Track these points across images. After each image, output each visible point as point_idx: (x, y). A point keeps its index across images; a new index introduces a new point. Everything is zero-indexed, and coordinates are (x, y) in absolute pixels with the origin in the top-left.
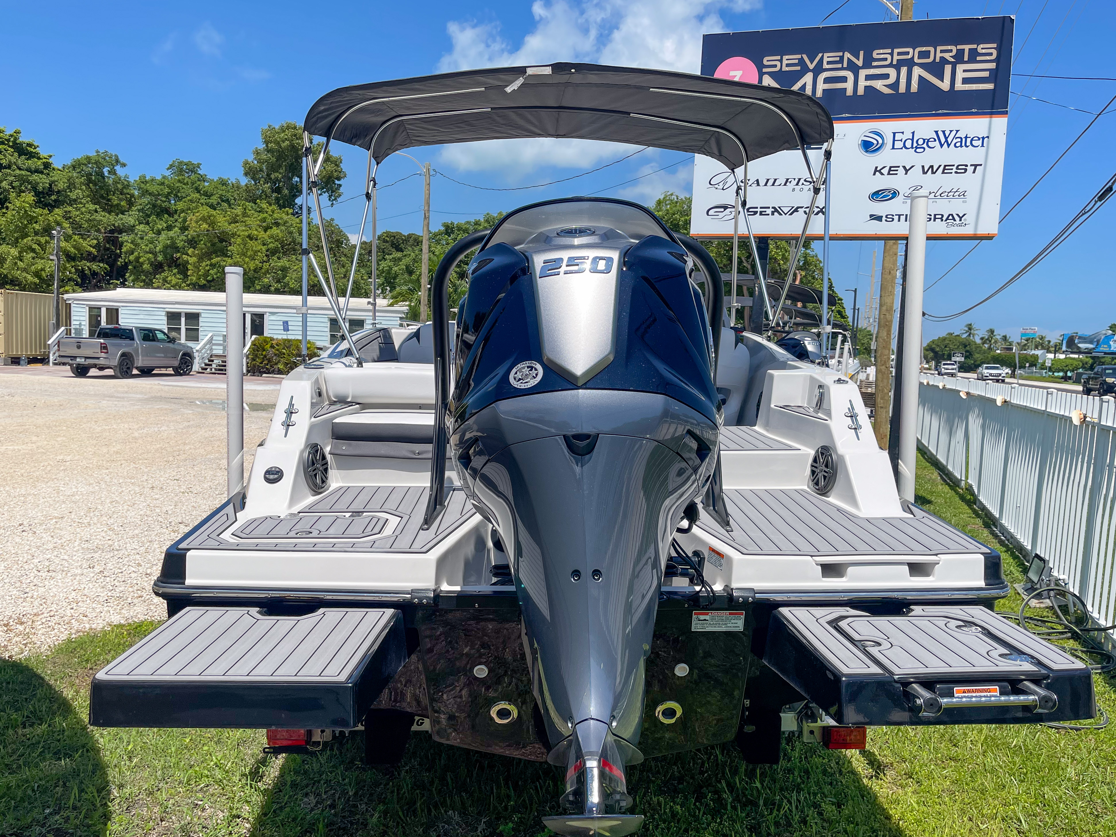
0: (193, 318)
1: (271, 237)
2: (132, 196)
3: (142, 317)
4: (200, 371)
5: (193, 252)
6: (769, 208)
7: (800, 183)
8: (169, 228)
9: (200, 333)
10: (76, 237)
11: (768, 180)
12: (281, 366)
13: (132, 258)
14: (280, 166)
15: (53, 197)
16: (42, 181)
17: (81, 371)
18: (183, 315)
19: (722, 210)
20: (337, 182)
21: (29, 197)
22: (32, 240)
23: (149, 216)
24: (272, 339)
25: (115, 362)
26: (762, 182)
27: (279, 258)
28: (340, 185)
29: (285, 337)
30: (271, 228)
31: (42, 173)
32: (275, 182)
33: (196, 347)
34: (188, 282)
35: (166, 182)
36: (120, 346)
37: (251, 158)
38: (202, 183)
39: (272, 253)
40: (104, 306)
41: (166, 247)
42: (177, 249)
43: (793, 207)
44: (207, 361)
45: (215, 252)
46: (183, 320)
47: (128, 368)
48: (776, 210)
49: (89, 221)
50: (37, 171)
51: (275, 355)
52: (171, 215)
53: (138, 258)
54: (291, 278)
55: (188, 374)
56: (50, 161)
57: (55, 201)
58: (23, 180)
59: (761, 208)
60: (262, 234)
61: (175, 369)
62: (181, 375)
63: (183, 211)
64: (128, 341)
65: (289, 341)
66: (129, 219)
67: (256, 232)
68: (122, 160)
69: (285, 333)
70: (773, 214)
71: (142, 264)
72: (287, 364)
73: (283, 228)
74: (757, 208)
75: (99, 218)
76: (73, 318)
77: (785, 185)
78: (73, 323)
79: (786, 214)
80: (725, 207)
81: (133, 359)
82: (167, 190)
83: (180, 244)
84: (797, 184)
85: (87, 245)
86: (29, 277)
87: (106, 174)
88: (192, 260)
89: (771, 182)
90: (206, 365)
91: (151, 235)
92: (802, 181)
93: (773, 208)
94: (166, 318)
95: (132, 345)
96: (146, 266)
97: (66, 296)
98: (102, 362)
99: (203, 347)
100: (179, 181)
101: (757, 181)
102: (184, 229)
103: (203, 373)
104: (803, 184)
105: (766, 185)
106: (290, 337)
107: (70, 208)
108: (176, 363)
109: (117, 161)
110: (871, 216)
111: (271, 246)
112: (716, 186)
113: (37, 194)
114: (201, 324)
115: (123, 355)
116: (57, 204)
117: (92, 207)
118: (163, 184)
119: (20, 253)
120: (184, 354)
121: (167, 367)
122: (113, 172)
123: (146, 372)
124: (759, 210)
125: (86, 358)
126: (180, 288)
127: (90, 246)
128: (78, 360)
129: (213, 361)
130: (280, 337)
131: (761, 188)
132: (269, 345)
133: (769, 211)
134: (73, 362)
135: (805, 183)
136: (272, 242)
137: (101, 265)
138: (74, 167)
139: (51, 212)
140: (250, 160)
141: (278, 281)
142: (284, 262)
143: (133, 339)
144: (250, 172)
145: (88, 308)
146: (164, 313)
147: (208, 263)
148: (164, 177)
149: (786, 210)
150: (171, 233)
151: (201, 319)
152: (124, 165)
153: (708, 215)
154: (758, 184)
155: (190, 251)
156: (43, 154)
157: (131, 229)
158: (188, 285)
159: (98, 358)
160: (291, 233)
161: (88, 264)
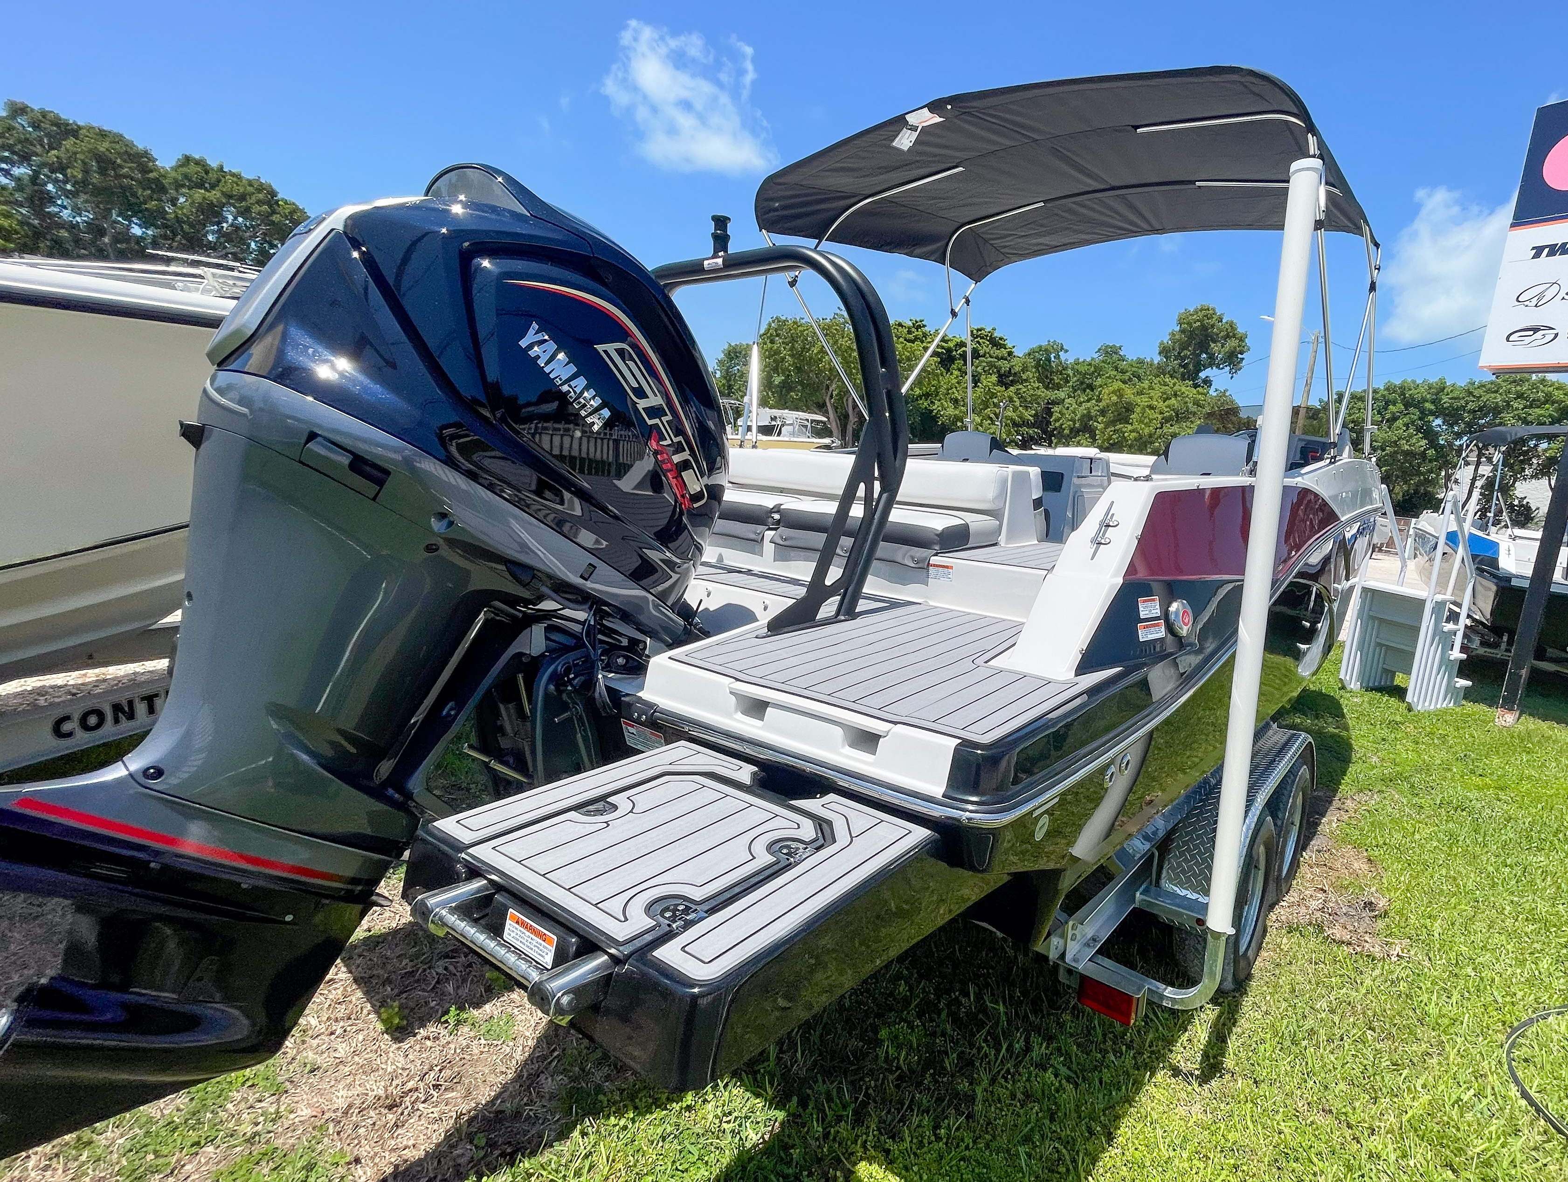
2: (1068, 375)
8: (1088, 401)
10: (1021, 408)
13: (1057, 425)
15: (1011, 378)
16: (1005, 366)
20: (1240, 356)
21: (994, 378)
23: (1075, 391)
28: (1243, 359)
31: (1006, 359)
35: (1093, 363)
37: (1166, 339)
38: (1121, 362)
39: (1167, 420)
41: (1083, 416)
42: (1090, 418)
45: (1120, 420)
49: (1033, 396)
50: (1002, 358)
52: (1092, 390)
56: (1013, 350)
57: (1012, 381)
58: (991, 365)
60: (1160, 405)
63: (1101, 386)
66: (1061, 394)
67: (1156, 403)
68: (1065, 347)
75: (1039, 393)
82: (1092, 369)
83: (1093, 413)
85: (1028, 415)
87: (1053, 359)
91: (1075, 406)
96: (1067, 432)
100: (1103, 361)
102: (1099, 400)
107: (1021, 386)
109: (1062, 349)
113: (1000, 376)
116: (1013, 383)
117: (1037, 385)
118: (1090, 364)
122: (1057, 357)
127: (1030, 415)
138: (1029, 354)
139: (1007, 388)
140: (1165, 342)
144: (1165, 351)
147: (1113, 429)
148: (1093, 359)
150: (1089, 405)
152: (1066, 351)
156: (1009, 345)
157: (1060, 402)
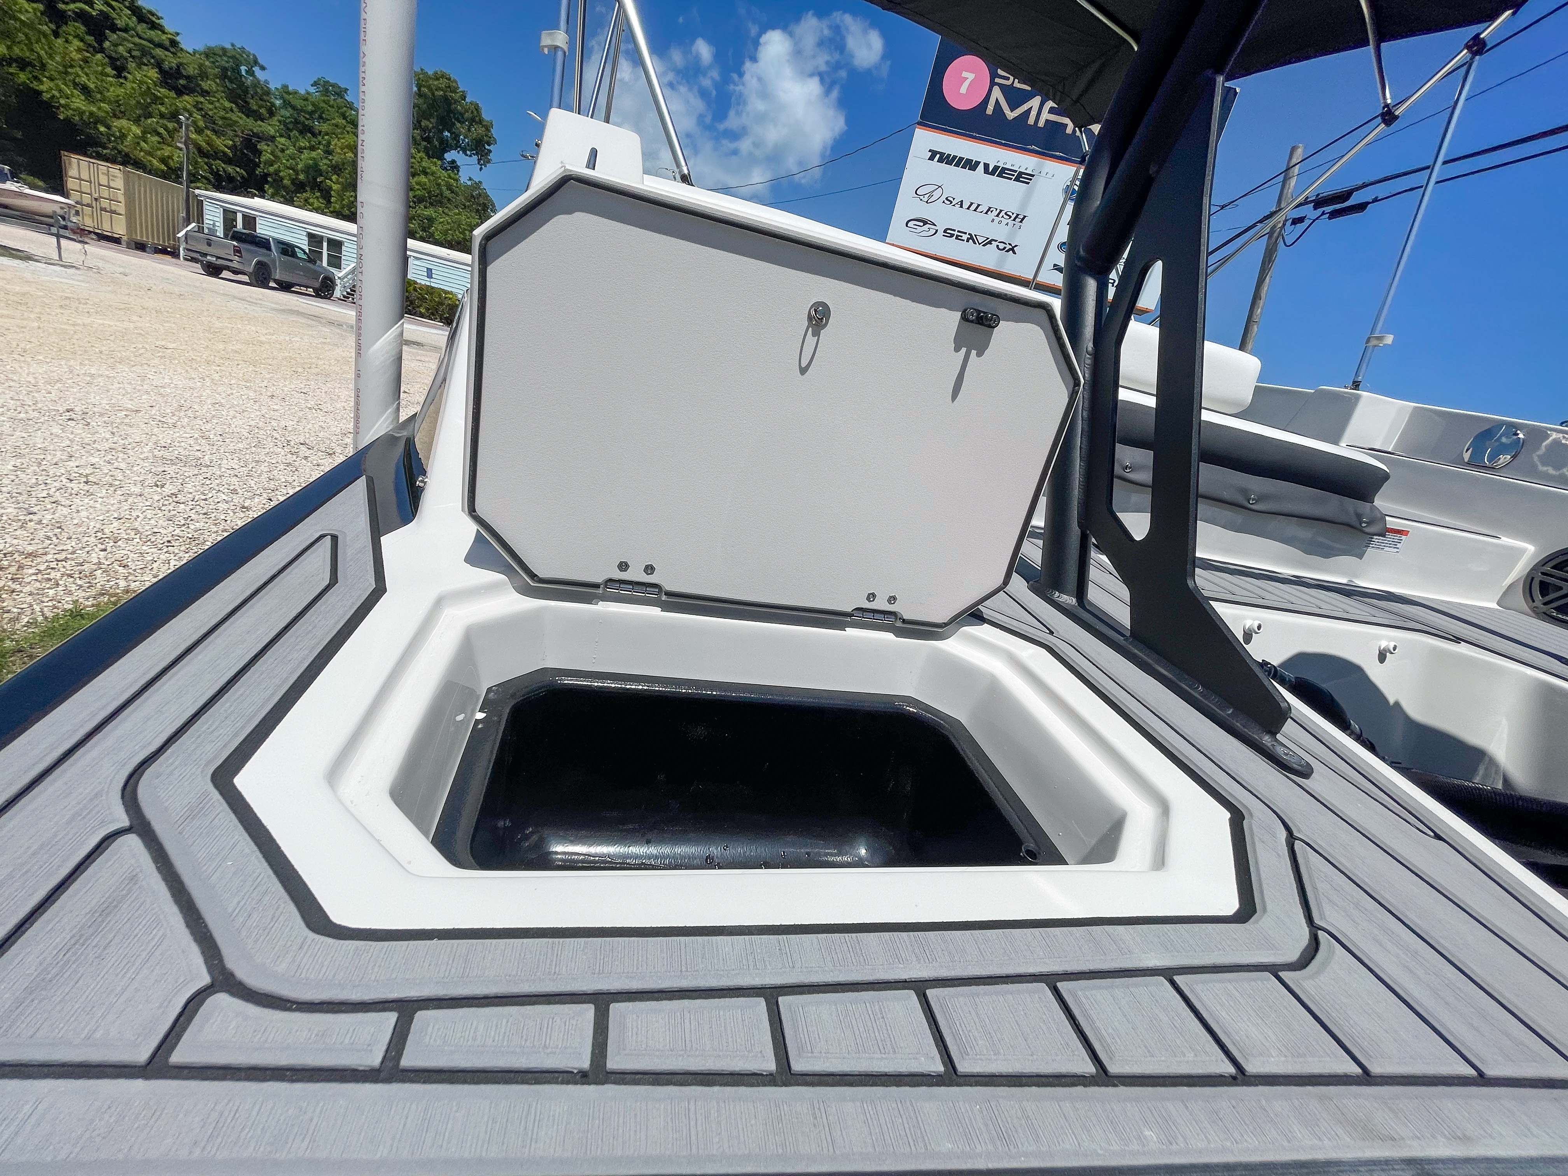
0: (336, 245)
1: (418, 183)
2: (273, 105)
3: (281, 232)
4: (342, 298)
5: (338, 180)
6: (966, 233)
7: (1000, 215)
8: (312, 148)
9: (343, 262)
10: (209, 132)
11: (972, 204)
12: (423, 310)
13: (271, 169)
14: (431, 115)
16: (170, 61)
17: (213, 270)
18: (325, 239)
19: (922, 224)
20: (487, 147)
21: (153, 73)
22: (158, 122)
23: (291, 131)
24: (415, 283)
25: (250, 269)
26: (965, 205)
27: (425, 207)
28: (490, 151)
29: (428, 284)
30: (419, 175)
31: (167, 49)
32: (424, 130)
33: (338, 274)
34: (331, 209)
35: (310, 99)
36: (256, 254)
38: (349, 110)
40: (241, 211)
41: (308, 167)
42: (320, 173)
43: (988, 238)
44: (349, 290)
46: (325, 244)
47: (265, 279)
48: (971, 238)
49: (223, 118)
50: (160, 45)
51: (418, 298)
52: (314, 135)
53: (277, 172)
54: (437, 230)
55: (329, 299)
56: (178, 39)
57: (185, 87)
58: (144, 52)
59: (958, 231)
61: (315, 290)
62: (322, 298)
63: (327, 134)
64: (264, 251)
65: (433, 288)
66: (270, 128)
68: (260, 61)
69: (429, 280)
70: (968, 241)
71: (282, 179)
72: (429, 309)
73: (432, 178)
74: (954, 230)
75: (234, 118)
76: (206, 217)
77: (986, 213)
78: (206, 221)
79: (979, 244)
80: (925, 223)
81: (270, 270)
82: (310, 108)
83: (323, 168)
84: (997, 216)
85: (222, 144)
86: (155, 161)
87: (244, 73)
88: (335, 187)
89: (973, 207)
90: (348, 293)
91: (291, 150)
92: (1003, 213)
93: (969, 234)
94: (306, 239)
95: (270, 255)
96: (286, 182)
97: (197, 191)
98: (235, 265)
99: (346, 276)
100: (324, 101)
101: (962, 202)
102: (328, 152)
103: (345, 301)
104: (1003, 217)
105: (968, 208)
106: (433, 285)
107: (202, 99)
108: (317, 285)
109: (256, 62)
110: (1055, 265)
111: (418, 193)
112: (921, 197)
113: (164, 73)
114: (343, 253)
115: (259, 263)
116: (187, 90)
117: (227, 104)
118: (306, 100)
119: (144, 132)
120: (325, 278)
121: (307, 287)
122: (250, 72)
123: (285, 287)
124: (956, 233)
125: (218, 258)
126: (323, 213)
127: (226, 146)
128: (209, 257)
129: (354, 291)
130: (423, 283)
131: (964, 210)
132: (412, 288)
133: (965, 237)
134: (205, 259)
135: (1005, 216)
136: (418, 189)
137: (238, 169)
138: (207, 56)
139: (179, 96)
141: (424, 230)
142: (430, 212)
143: (269, 249)
145: (222, 209)
146: (305, 233)
148: (308, 93)
149: (981, 240)
150: (314, 154)
151: (344, 248)
152: (263, 68)
153: (907, 226)
154: (961, 207)
155: (334, 177)
156: (168, 28)
157: (271, 139)
158: (331, 212)
159: (232, 261)
160: (439, 185)
161: (223, 165)
